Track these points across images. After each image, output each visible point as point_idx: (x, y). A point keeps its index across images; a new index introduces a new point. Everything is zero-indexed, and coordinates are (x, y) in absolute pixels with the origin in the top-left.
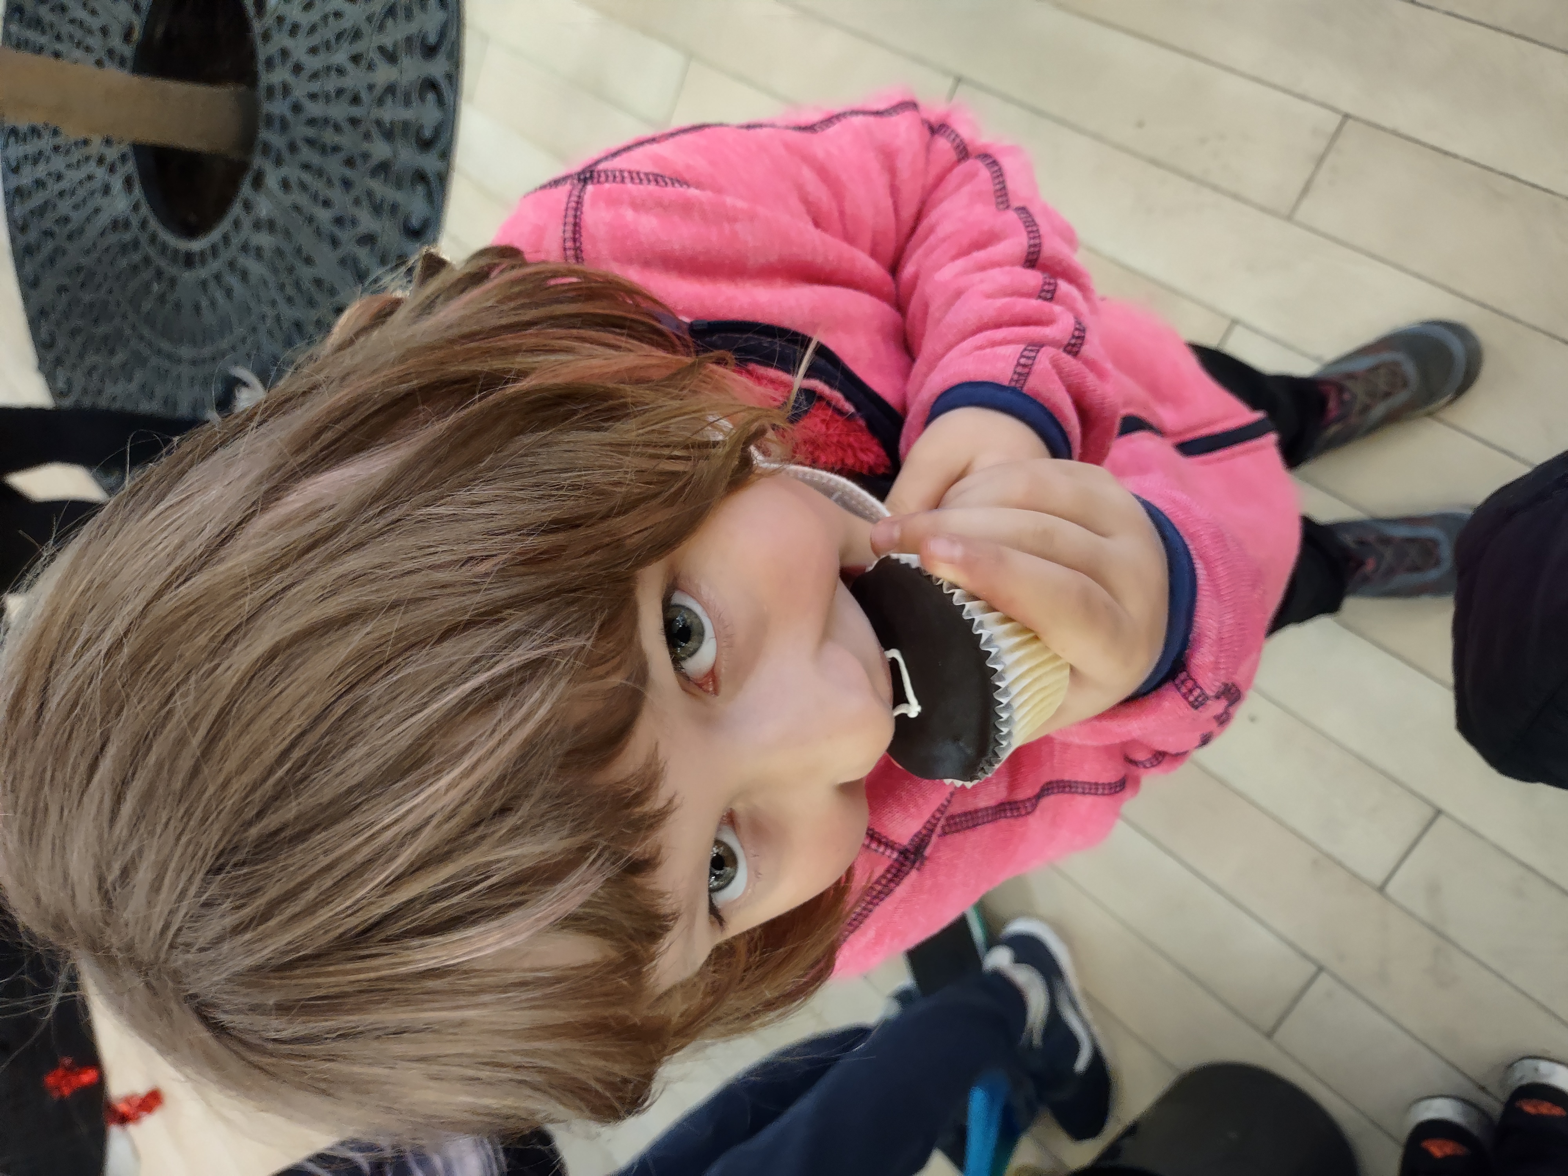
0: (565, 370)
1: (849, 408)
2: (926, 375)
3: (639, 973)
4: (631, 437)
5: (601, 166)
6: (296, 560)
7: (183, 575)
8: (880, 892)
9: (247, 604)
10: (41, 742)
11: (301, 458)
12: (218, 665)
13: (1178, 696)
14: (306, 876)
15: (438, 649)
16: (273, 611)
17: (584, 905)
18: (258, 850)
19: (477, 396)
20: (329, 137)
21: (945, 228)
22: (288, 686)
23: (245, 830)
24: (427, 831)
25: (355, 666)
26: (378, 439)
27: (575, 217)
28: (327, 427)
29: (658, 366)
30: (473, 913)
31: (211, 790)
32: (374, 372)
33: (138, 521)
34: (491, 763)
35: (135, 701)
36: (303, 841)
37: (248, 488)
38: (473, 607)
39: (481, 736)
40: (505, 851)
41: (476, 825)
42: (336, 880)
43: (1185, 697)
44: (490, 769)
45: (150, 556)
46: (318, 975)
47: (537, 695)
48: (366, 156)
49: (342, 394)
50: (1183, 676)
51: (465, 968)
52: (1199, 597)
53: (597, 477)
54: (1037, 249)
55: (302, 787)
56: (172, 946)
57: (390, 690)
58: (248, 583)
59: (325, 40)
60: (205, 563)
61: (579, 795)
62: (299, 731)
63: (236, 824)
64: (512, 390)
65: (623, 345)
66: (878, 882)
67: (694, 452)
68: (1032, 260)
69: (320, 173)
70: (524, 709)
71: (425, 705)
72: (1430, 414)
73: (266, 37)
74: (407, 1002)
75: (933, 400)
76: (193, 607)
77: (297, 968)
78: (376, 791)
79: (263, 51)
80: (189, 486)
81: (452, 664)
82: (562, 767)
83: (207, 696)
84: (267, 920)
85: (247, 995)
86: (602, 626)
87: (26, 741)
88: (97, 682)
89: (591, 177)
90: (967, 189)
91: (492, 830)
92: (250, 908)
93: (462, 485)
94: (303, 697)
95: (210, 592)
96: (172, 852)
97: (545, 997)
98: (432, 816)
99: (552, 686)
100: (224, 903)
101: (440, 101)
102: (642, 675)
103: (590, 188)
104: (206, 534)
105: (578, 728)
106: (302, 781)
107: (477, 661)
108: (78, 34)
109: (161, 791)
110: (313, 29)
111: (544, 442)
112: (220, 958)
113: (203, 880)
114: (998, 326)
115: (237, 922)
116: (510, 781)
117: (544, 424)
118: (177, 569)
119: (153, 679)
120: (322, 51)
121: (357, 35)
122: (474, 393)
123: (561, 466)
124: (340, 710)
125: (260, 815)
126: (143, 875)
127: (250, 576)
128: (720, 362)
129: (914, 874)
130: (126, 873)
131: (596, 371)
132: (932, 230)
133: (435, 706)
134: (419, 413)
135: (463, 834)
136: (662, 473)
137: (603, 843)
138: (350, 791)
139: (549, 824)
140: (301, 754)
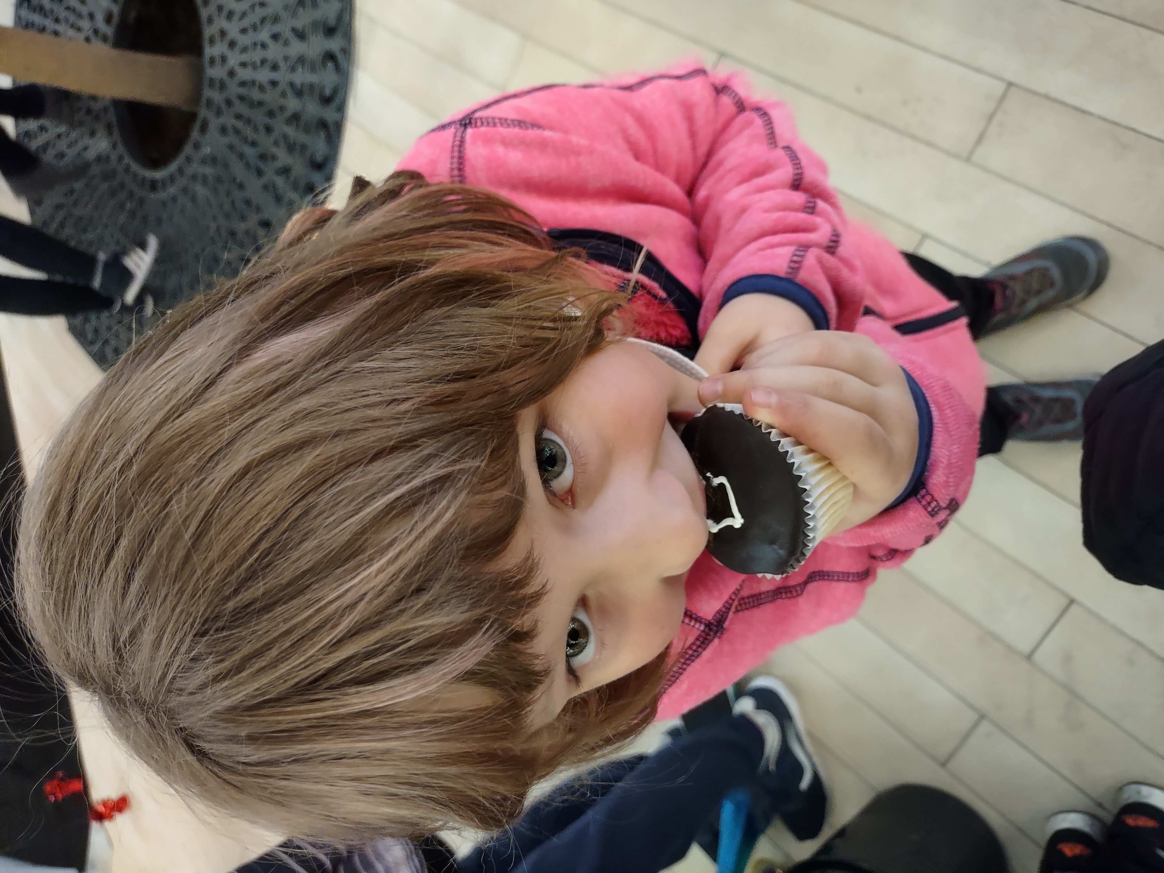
0: (462, 261)
1: (663, 294)
2: (719, 271)
3: (518, 715)
4: (510, 311)
5: (478, 115)
6: (263, 401)
7: (176, 413)
8: (692, 655)
9: (226, 433)
10: (71, 536)
11: (266, 324)
12: (203, 480)
13: (919, 507)
14: (270, 638)
15: (370, 468)
16: (245, 439)
17: (479, 664)
18: (233, 618)
19: (397, 280)
20: (255, 95)
21: (732, 162)
22: (256, 495)
23: (224, 604)
24: (362, 604)
25: (307, 480)
26: (322, 312)
27: (460, 152)
28: (285, 301)
29: (531, 258)
30: (395, 668)
31: (199, 572)
32: (318, 263)
33: (143, 372)
34: (410, 554)
35: (142, 505)
36: (269, 612)
37: (226, 347)
38: (396, 436)
39: (402, 533)
40: (421, 621)
41: (399, 601)
42: (293, 642)
43: (925, 508)
44: (409, 558)
45: (153, 398)
46: (279, 714)
47: (444, 503)
48: (282, 108)
49: (296, 277)
50: (923, 492)
51: (389, 710)
52: (935, 432)
53: (487, 341)
54: (799, 177)
55: (267, 570)
56: (169, 691)
57: (334, 498)
58: (228, 417)
59: (252, 23)
60: (193, 404)
61: (476, 580)
62: (264, 529)
63: (217, 599)
64: (422, 276)
65: (505, 242)
66: (690, 648)
67: (559, 325)
68: (797, 185)
69: (249, 121)
70: (434, 514)
71: (360, 509)
72: (1070, 306)
73: (210, 20)
74: (347, 735)
75: (726, 288)
76: (186, 435)
77: (263, 708)
78: (323, 574)
79: (208, 31)
80: (182, 345)
81: (380, 479)
82: (462, 558)
83: (195, 503)
84: (240, 672)
85: (226, 728)
86: (493, 451)
87: (60, 535)
88: (113, 491)
89: (470, 123)
90: (747, 133)
91: (410, 605)
92: (227, 663)
93: (386, 347)
94: (269, 503)
95: (198, 425)
96: (169, 620)
97: (450, 732)
98: (365, 594)
99: (455, 497)
100: (208, 658)
101: (337, 68)
102: (521, 490)
103: (470, 131)
104: (194, 382)
105: (475, 529)
106: (267, 566)
107: (399, 476)
108: (72, 18)
109: (161, 574)
110: (244, 15)
111: (447, 314)
112: (204, 700)
113: (192, 641)
114: (774, 233)
115: (218, 673)
116: (425, 567)
117: (448, 301)
118: (173, 407)
119: (155, 488)
120: (250, 32)
121: (276, 19)
122: (394, 278)
123: (461, 333)
124: (296, 512)
125: (236, 592)
126: (147, 637)
127: (229, 412)
128: (577, 256)
129: (716, 641)
130: (133, 635)
131: (485, 261)
132: (720, 164)
133: (368, 510)
134: (354, 291)
135: (388, 608)
136: (537, 339)
137: (493, 616)
138: (304, 573)
139: (453, 601)
140: (267, 546)
